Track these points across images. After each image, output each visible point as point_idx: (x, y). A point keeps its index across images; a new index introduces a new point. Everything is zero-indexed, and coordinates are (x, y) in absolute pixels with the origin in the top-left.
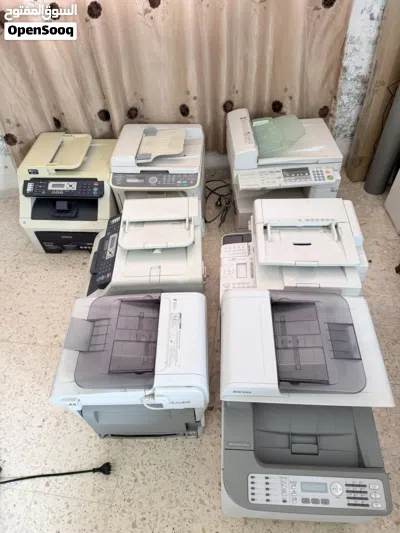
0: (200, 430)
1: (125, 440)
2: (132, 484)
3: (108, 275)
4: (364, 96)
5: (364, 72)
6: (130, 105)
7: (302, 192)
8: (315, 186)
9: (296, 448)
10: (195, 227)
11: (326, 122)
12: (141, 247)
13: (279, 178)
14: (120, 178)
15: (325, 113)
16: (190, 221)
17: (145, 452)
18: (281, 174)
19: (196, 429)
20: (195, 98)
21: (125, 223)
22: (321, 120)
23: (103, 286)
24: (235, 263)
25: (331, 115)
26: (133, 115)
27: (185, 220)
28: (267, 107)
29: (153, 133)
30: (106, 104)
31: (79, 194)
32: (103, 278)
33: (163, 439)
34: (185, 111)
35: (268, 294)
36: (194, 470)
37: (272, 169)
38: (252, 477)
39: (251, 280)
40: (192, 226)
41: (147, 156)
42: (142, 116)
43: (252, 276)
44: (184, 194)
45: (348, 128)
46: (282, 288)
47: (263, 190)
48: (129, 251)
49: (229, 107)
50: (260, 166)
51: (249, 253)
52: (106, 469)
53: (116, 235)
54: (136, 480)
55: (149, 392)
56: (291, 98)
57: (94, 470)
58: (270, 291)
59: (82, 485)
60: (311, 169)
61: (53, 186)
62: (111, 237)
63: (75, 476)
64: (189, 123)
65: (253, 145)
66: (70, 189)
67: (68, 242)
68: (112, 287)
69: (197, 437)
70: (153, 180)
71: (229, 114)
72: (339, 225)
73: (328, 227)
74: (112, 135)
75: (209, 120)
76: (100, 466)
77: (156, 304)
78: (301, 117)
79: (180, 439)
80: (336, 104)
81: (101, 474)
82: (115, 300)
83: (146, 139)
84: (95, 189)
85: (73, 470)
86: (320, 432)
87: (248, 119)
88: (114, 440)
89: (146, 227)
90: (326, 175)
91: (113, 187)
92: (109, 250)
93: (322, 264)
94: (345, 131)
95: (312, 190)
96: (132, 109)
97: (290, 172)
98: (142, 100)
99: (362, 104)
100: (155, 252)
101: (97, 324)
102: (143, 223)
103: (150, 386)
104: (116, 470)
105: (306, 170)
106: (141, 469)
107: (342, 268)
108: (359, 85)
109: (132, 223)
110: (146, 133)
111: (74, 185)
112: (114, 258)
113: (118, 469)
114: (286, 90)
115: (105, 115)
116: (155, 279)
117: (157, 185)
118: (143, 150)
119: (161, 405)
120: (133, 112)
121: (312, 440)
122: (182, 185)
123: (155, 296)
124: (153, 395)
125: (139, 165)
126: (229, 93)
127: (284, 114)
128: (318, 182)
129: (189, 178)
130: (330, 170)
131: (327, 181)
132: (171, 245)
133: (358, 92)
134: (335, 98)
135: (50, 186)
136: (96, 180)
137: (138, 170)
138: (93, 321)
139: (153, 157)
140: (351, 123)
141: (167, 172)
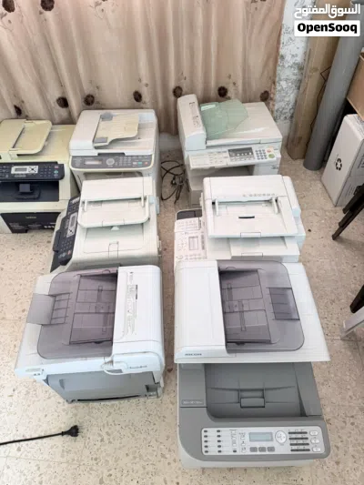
0: (159, 391)
1: (91, 404)
2: (99, 444)
3: (69, 252)
4: (300, 81)
5: (299, 59)
6: (87, 92)
7: (247, 170)
8: (258, 165)
9: (245, 402)
10: (150, 204)
11: (267, 105)
12: (99, 224)
13: (226, 157)
14: (79, 161)
15: (265, 97)
16: (145, 199)
17: (110, 413)
18: (227, 154)
19: (156, 390)
20: (147, 85)
21: (84, 203)
22: (263, 103)
23: (65, 262)
24: (187, 236)
25: (271, 99)
26: (90, 102)
27: (140, 199)
28: (213, 92)
29: (109, 118)
30: (63, 93)
31: (40, 177)
32: (64, 255)
33: (126, 401)
34: (138, 97)
35: (216, 263)
36: (155, 427)
37: (219, 150)
38: (206, 431)
39: (202, 252)
40: (147, 204)
41: (105, 140)
42: (98, 103)
43: (203, 248)
44: (140, 174)
45: (287, 111)
46: (229, 258)
47: (212, 169)
48: (88, 229)
49: (178, 92)
50: (208, 147)
51: (200, 227)
52: (74, 432)
53: (75, 214)
54: (102, 440)
55: (108, 359)
56: (234, 84)
57: (63, 434)
58: (218, 261)
59: (52, 447)
60: (255, 148)
61: (16, 170)
62: (72, 216)
63: (45, 440)
64: (142, 108)
65: (202, 127)
66: (33, 172)
67: (33, 222)
68: (73, 263)
69: (158, 397)
70: (110, 161)
71: (179, 99)
72: (279, 199)
73: (269, 202)
74: (71, 121)
75: (161, 104)
76: (68, 429)
77: (114, 277)
78: (244, 101)
79: (142, 400)
80: (275, 89)
81: (70, 437)
82: (74, 276)
83: (102, 123)
84: (56, 172)
85: (43, 435)
86: (267, 386)
87: (196, 103)
88: (81, 404)
89: (105, 206)
90: (267, 154)
91: (73, 169)
92: (70, 228)
93: (264, 234)
94: (285, 113)
95: (256, 168)
96: (88, 96)
97: (235, 152)
98: (98, 88)
99: (299, 89)
100: (114, 229)
101: (57, 299)
102: (102, 202)
103: (109, 354)
104: (83, 432)
105: (250, 150)
106: (107, 429)
107: (282, 238)
108: (296, 71)
109: (90, 202)
110: (103, 118)
111: (36, 168)
112: (74, 236)
113: (85, 431)
114: (230, 77)
115: (64, 102)
116: (113, 254)
117: (114, 167)
118: (101, 134)
119: (120, 371)
120: (90, 99)
121: (259, 394)
122: (137, 166)
123: (112, 270)
124: (112, 362)
125: (96, 148)
126: (178, 79)
127: (229, 98)
128: (261, 160)
129: (144, 160)
130: (272, 149)
131: (269, 159)
132: (127, 222)
133: (294, 77)
134: (274, 83)
135: (13, 170)
136: (56, 163)
137: (95, 153)
138: (54, 296)
139: (109, 140)
140: (290, 106)
141: (123, 154)
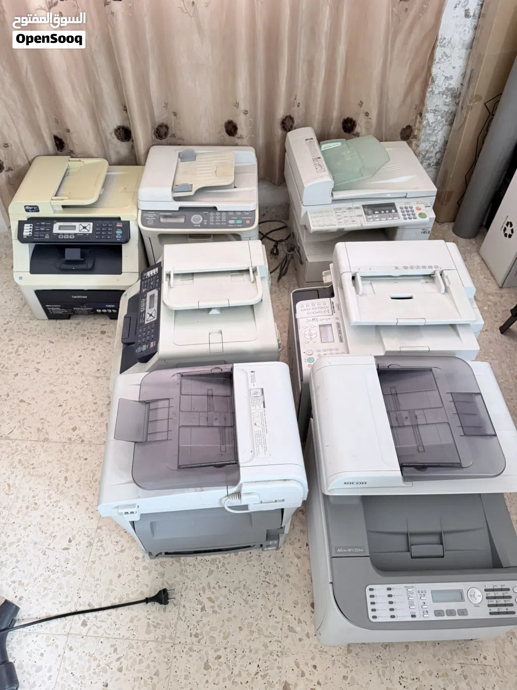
0: (282, 539)
1: (183, 559)
2: (199, 613)
3: (152, 344)
5: (454, 83)
6: (159, 120)
7: (386, 234)
8: (404, 227)
9: (416, 550)
11: (410, 144)
12: (195, 306)
13: (359, 216)
14: (152, 216)
15: (407, 134)
16: (255, 271)
18: (361, 212)
20: (246, 112)
22: (404, 143)
23: (145, 359)
25: (415, 137)
26: (162, 134)
27: (248, 271)
28: (335, 125)
29: (192, 157)
30: (128, 118)
31: (96, 239)
32: (144, 348)
33: (232, 554)
34: (231, 129)
35: (373, 362)
36: (277, 590)
37: (350, 205)
38: (371, 590)
39: (341, 346)
40: (258, 277)
41: (188, 188)
42: (174, 136)
44: (237, 237)
45: (433, 155)
47: (340, 231)
48: (177, 312)
49: (288, 124)
50: (334, 201)
51: (333, 312)
52: (162, 597)
53: (155, 292)
54: (203, 609)
55: (233, 490)
56: (367, 114)
57: (147, 600)
58: (376, 357)
59: (132, 621)
60: (399, 204)
61: (60, 228)
62: (149, 294)
64: (236, 145)
65: (327, 173)
66: (85, 231)
67: (81, 303)
69: (278, 548)
70: (197, 218)
71: (289, 134)
72: (445, 273)
73: (430, 277)
74: (134, 160)
75: (261, 141)
77: (228, 378)
78: (382, 138)
80: (421, 123)
83: (182, 165)
84: (119, 232)
86: (445, 529)
87: (315, 141)
89: (198, 280)
90: (417, 213)
91: (142, 227)
92: (148, 311)
93: (430, 321)
94: (429, 158)
95: (399, 232)
96: (161, 126)
97: (372, 208)
98: (175, 114)
99: (451, 124)
100: (212, 312)
103: (235, 482)
105: (392, 206)
106: (208, 594)
107: (453, 326)
109: (176, 275)
110: (182, 157)
111: (90, 226)
114: (361, 104)
115: (125, 134)
116: (216, 347)
117: (202, 226)
118: (181, 181)
119: (246, 507)
120: (163, 130)
121: (436, 539)
122: (235, 226)
123: (225, 368)
124: (238, 494)
125: (177, 199)
126: (290, 105)
127: (357, 135)
128: (408, 221)
129: (243, 217)
130: (422, 206)
131: (419, 220)
132: (233, 303)
133: (446, 109)
134: (421, 114)
135: (56, 229)
136: (119, 219)
137: (175, 206)
138: (147, 403)
139: (194, 189)
140: (437, 149)
141: (215, 208)
